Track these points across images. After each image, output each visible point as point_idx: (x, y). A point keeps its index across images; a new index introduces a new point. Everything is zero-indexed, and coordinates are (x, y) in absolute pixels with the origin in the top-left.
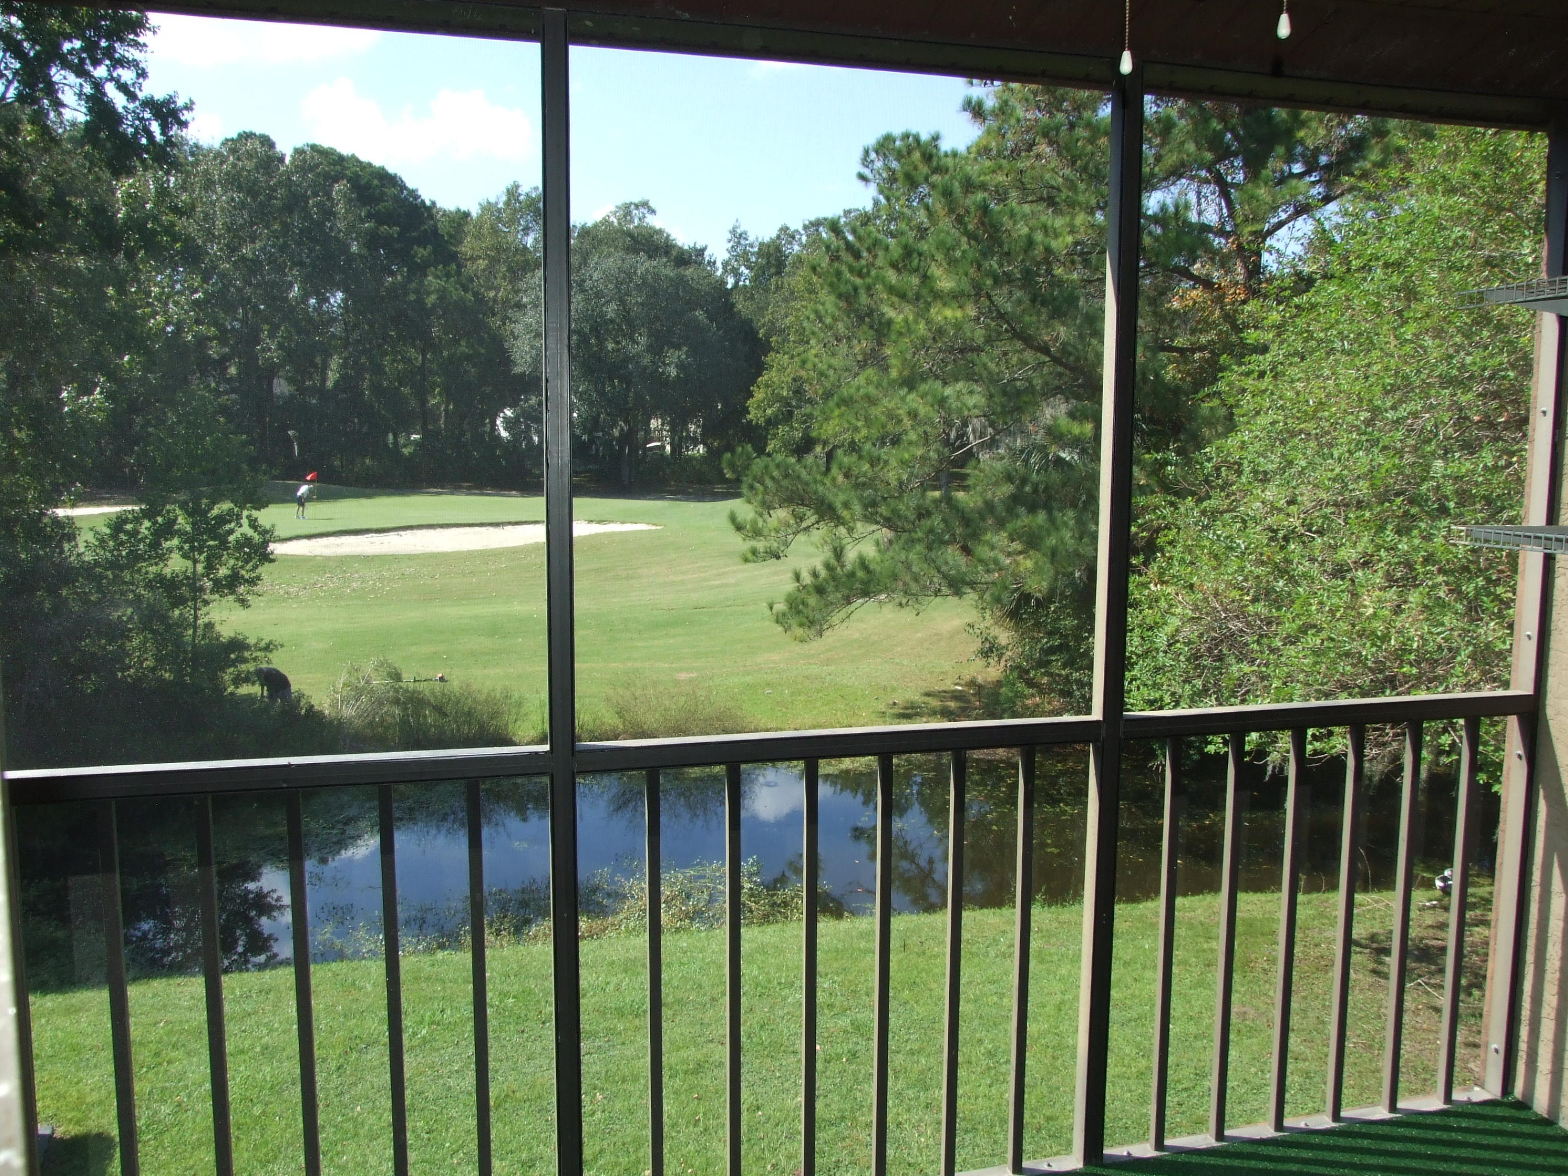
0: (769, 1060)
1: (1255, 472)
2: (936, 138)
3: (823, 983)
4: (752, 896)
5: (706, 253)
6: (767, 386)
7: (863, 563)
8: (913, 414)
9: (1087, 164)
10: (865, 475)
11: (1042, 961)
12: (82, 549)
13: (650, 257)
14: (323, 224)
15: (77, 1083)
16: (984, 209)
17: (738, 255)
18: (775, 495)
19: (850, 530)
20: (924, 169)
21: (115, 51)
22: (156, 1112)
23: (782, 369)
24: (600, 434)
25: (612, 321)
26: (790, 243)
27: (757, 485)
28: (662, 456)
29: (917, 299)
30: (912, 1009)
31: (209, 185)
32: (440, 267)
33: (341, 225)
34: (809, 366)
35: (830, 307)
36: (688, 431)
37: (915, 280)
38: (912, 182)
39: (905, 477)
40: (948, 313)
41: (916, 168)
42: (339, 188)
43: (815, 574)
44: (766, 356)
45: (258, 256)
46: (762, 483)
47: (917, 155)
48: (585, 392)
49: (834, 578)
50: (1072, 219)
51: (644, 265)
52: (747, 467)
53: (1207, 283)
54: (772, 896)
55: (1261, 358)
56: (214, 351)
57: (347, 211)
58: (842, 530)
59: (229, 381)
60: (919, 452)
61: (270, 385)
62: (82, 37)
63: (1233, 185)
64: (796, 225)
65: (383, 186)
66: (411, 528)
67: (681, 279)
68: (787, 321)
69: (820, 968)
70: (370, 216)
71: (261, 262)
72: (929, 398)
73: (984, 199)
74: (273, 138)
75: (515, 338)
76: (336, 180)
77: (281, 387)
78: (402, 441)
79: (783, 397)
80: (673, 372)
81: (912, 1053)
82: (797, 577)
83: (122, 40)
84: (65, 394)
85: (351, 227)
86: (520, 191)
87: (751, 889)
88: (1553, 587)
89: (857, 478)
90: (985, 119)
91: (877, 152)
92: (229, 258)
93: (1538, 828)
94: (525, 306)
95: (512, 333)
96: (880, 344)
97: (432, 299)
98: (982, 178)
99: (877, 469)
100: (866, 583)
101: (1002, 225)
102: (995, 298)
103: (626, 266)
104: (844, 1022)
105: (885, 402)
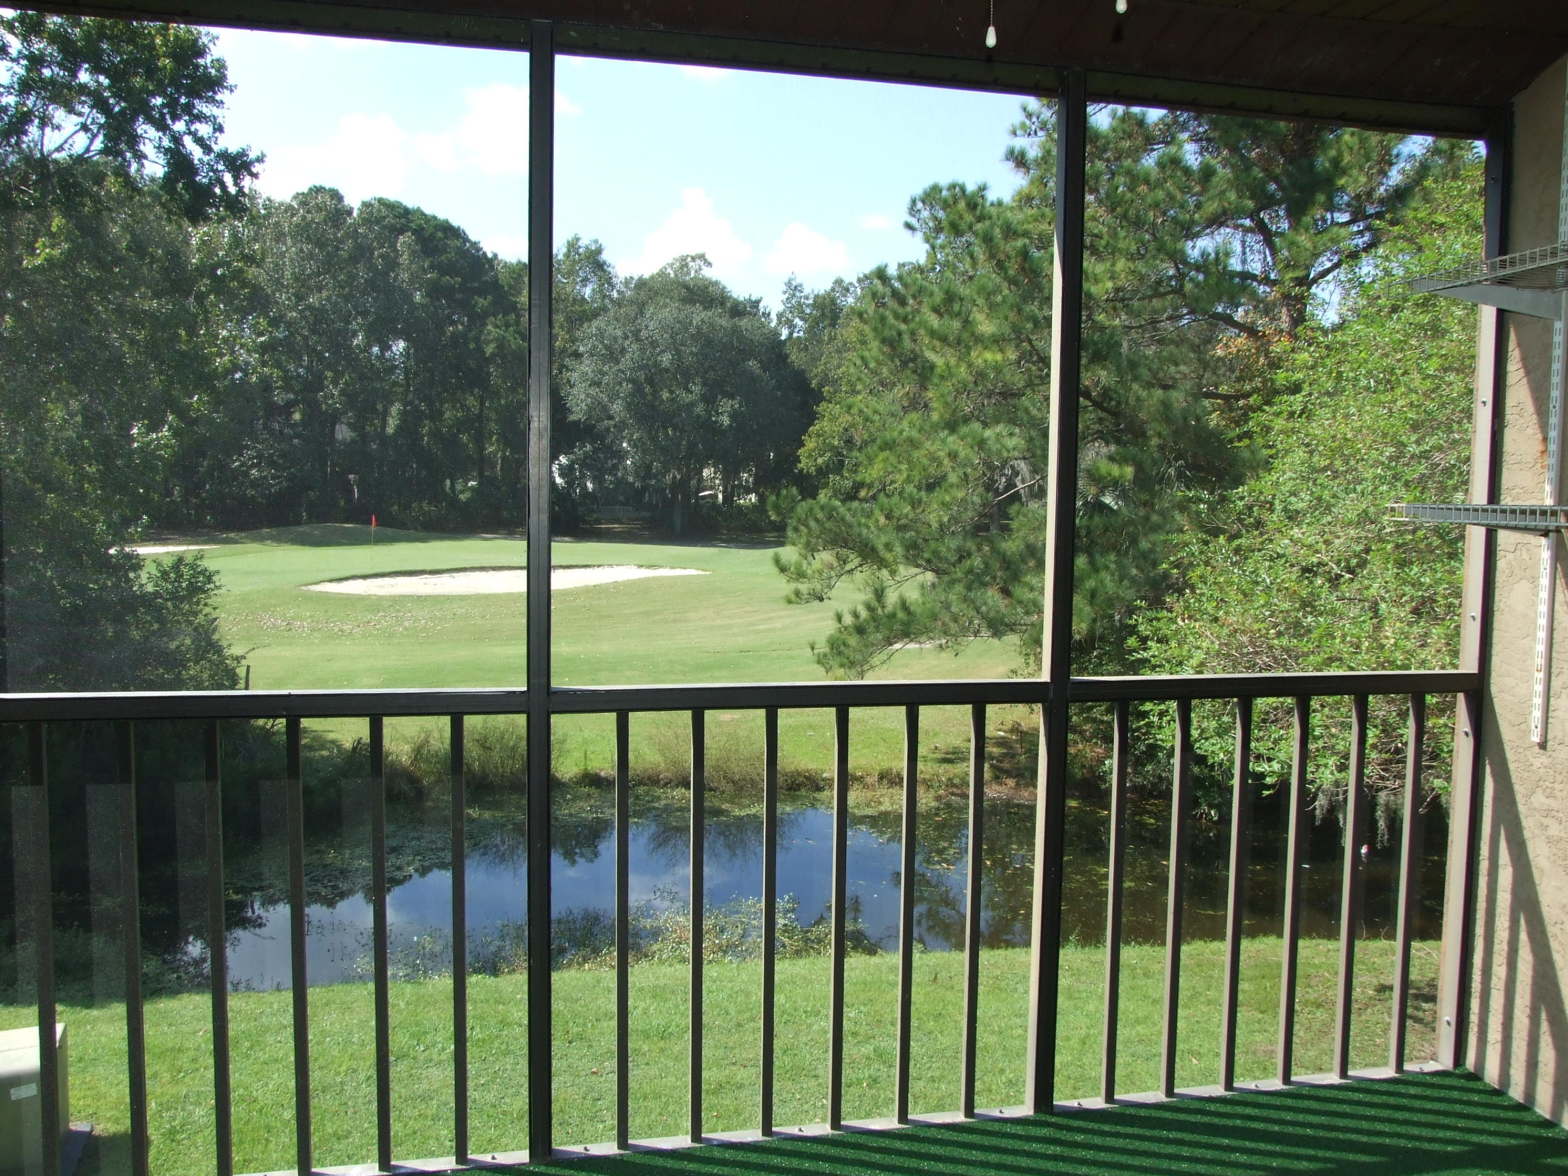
0: (790, 1083)
1: (1285, 510)
2: (983, 188)
3: (849, 1013)
4: (784, 931)
5: (761, 305)
6: (818, 436)
7: (904, 605)
8: (953, 456)
9: (1126, 211)
10: (907, 516)
11: (1070, 997)
12: (144, 581)
13: (705, 308)
14: (387, 274)
15: (117, 1085)
16: (1024, 254)
17: (793, 307)
18: (818, 537)
19: (893, 573)
20: (969, 218)
21: (194, 107)
22: (190, 1114)
23: (834, 419)
24: (653, 482)
25: (667, 370)
26: (845, 296)
27: (802, 528)
28: (715, 506)
29: (959, 343)
30: (936, 1039)
31: (279, 237)
32: (500, 316)
33: (405, 276)
34: (855, 411)
35: (875, 352)
36: (740, 479)
37: (956, 324)
38: (956, 230)
39: (946, 519)
40: (988, 356)
41: (961, 217)
42: (404, 241)
43: (856, 615)
44: (818, 406)
45: (324, 305)
46: (807, 526)
47: (962, 205)
48: (640, 439)
49: (874, 618)
50: (1113, 265)
51: (699, 316)
52: (792, 509)
53: (1251, 331)
54: (807, 932)
55: (1292, 398)
56: (279, 398)
57: (411, 263)
58: (885, 573)
59: (294, 426)
60: (960, 494)
61: (333, 431)
62: (163, 94)
63: (1277, 234)
64: (850, 278)
65: (446, 237)
66: (464, 570)
67: (736, 330)
68: (839, 371)
69: (846, 999)
70: (432, 267)
71: (327, 311)
72: (969, 440)
73: (1025, 245)
74: (342, 192)
75: (571, 387)
76: (401, 231)
77: (343, 433)
78: (459, 487)
79: (834, 447)
80: (726, 420)
81: (932, 1079)
82: (839, 618)
83: (200, 97)
84: (135, 431)
85: (414, 278)
86: (580, 243)
87: (785, 925)
88: (1495, 569)
89: (899, 520)
90: (1028, 169)
91: (923, 202)
92: (297, 305)
93: (1485, 804)
94: (581, 355)
95: (569, 381)
96: (924, 388)
97: (490, 349)
98: (1025, 226)
99: (918, 511)
100: (907, 624)
101: (1042, 271)
102: (1035, 343)
103: (682, 316)
104: (867, 1049)
105: (928, 444)
